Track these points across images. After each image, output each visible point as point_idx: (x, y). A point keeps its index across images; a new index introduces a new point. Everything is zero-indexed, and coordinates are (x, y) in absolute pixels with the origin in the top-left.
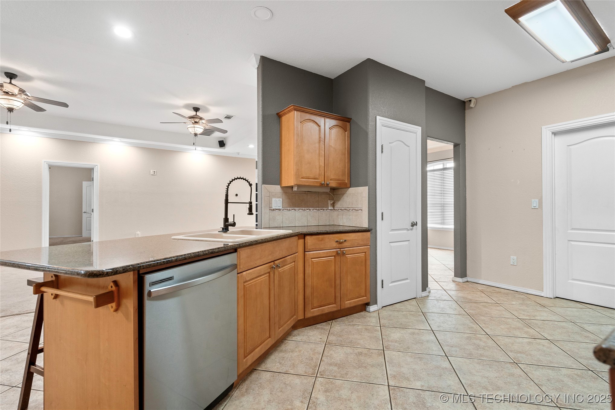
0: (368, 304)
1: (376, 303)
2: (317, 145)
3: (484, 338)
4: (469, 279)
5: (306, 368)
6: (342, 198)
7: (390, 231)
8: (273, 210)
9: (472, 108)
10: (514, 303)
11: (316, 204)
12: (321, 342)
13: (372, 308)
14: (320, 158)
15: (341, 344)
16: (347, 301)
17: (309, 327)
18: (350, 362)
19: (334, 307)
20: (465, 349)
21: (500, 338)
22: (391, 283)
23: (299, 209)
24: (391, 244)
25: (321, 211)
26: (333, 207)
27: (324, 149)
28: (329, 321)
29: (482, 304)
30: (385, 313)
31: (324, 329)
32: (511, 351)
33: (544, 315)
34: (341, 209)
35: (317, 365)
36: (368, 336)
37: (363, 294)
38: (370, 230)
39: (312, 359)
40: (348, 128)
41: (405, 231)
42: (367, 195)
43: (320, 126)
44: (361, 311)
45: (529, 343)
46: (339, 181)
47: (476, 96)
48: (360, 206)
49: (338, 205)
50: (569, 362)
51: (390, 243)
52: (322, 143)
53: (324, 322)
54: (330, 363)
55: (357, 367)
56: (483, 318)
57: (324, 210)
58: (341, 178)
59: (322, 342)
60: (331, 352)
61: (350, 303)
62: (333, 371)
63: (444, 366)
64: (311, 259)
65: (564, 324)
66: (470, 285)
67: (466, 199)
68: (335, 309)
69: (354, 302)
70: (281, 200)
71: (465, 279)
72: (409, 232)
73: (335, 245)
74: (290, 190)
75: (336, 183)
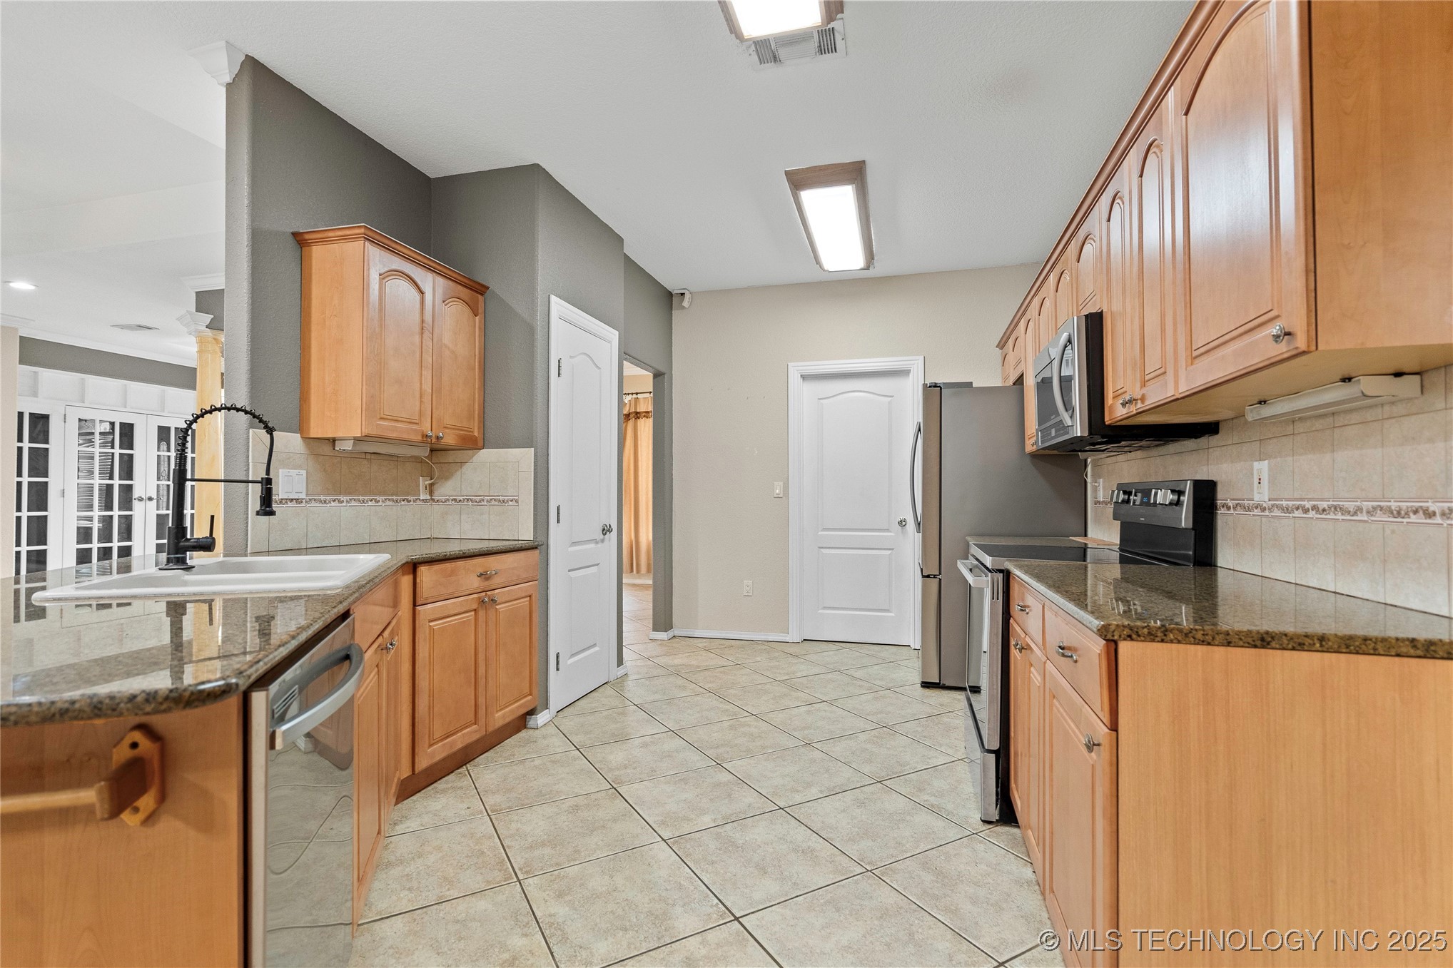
0: (532, 712)
1: (546, 706)
2: (417, 339)
3: (750, 720)
4: (676, 632)
5: (481, 874)
6: (458, 473)
7: (570, 547)
8: (281, 502)
9: (684, 308)
10: (759, 659)
11: (392, 485)
12: (474, 815)
13: (542, 718)
14: (423, 372)
15: (523, 805)
16: (497, 711)
17: (418, 795)
18: (567, 829)
19: (476, 731)
20: (736, 745)
21: (771, 715)
22: (569, 658)
23: (386, 500)
24: (573, 574)
25: (403, 503)
26: (431, 493)
27: (431, 351)
28: (458, 769)
29: (717, 670)
30: (567, 723)
31: (461, 788)
32: (795, 730)
33: (803, 669)
34: (455, 500)
35: (504, 860)
36: (568, 773)
37: (526, 690)
38: (537, 546)
39: (483, 853)
40: (481, 310)
41: (592, 546)
42: (533, 468)
43: (422, 293)
44: (518, 731)
45: (808, 712)
46: (462, 432)
47: (692, 289)
48: (511, 492)
49: (446, 489)
50: (861, 724)
51: (569, 571)
52: (427, 335)
53: (448, 774)
54: (526, 846)
55: (587, 832)
56: (733, 692)
57: (410, 501)
58: (465, 424)
59: (478, 815)
60: (514, 825)
61: (504, 716)
62: (546, 858)
63: (726, 779)
64: (429, 622)
65: (830, 676)
66: (684, 642)
67: (672, 479)
68: (476, 737)
69: (510, 711)
70: (305, 475)
71: (671, 634)
72: (600, 545)
73: (476, 583)
74: (327, 449)
75: (457, 435)
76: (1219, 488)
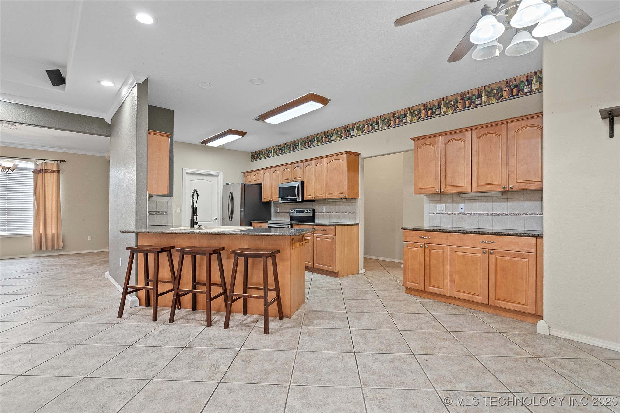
48: (165, 210)
76: (315, 210)
